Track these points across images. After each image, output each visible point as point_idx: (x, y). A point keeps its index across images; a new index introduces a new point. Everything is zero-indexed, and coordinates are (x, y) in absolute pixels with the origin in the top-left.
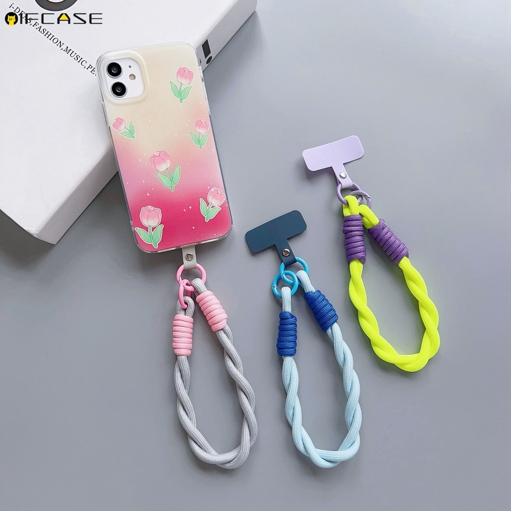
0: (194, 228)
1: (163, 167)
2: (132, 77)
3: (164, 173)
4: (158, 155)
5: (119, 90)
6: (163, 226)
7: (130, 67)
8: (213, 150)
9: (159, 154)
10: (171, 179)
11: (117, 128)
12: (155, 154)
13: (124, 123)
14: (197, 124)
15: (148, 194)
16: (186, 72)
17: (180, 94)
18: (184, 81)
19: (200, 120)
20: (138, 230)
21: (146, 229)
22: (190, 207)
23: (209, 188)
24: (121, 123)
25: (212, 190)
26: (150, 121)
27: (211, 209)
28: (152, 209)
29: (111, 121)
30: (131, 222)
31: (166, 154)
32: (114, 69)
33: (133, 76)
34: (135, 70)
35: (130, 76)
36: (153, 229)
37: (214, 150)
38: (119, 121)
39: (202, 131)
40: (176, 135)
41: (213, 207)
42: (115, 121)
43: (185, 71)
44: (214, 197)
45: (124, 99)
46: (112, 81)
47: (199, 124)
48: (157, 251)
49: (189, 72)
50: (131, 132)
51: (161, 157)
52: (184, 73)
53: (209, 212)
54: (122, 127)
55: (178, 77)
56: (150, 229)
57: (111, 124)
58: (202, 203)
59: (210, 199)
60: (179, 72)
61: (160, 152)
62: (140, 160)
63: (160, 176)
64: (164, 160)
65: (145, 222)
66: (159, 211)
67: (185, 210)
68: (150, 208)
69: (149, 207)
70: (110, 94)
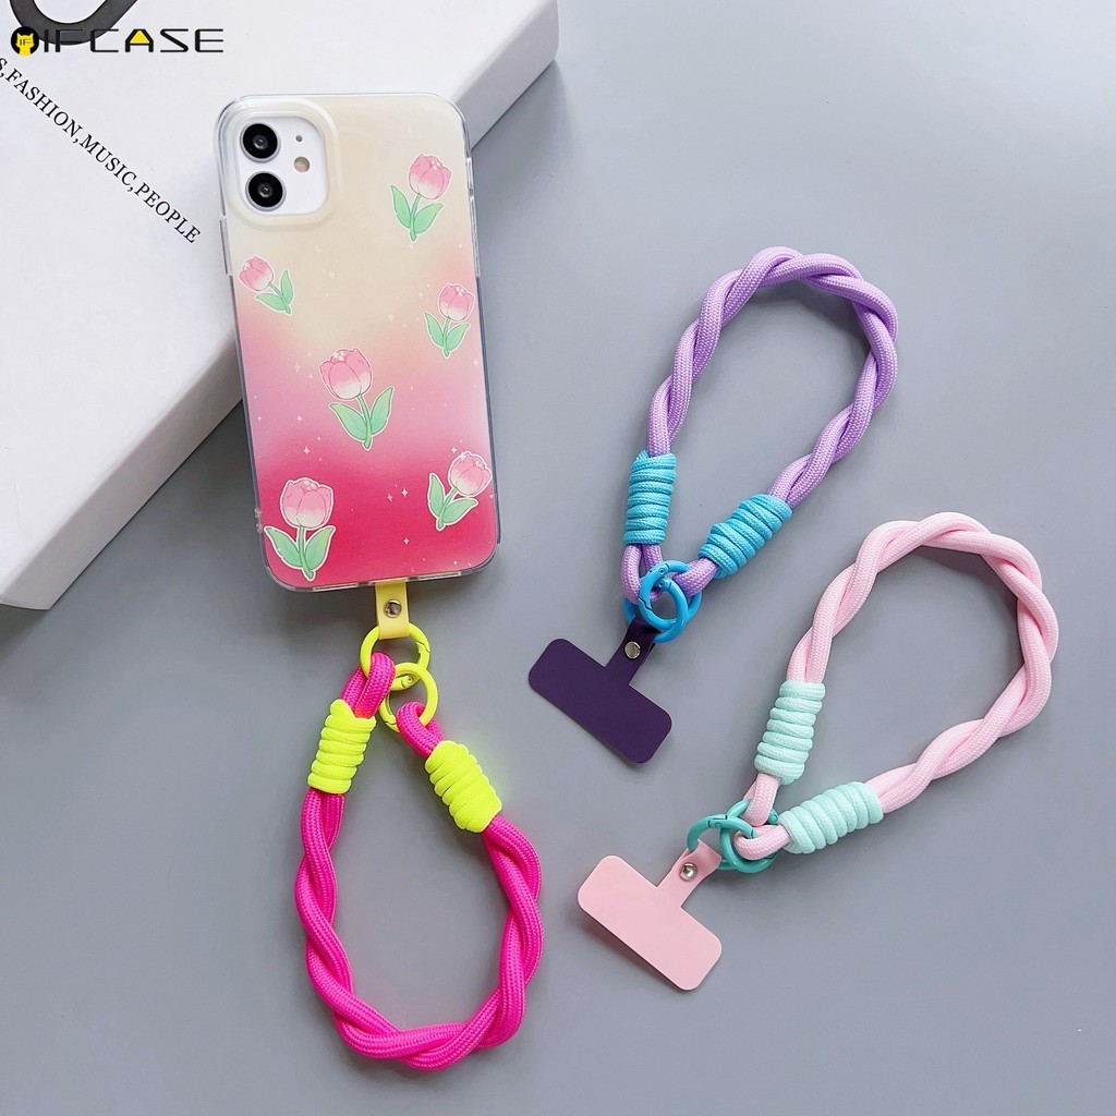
0: (406, 541)
1: (351, 389)
2: (300, 165)
3: (352, 404)
4: (341, 359)
5: (266, 191)
6: (332, 529)
7: (299, 139)
8: (476, 362)
9: (345, 358)
10: (368, 421)
11: (250, 285)
12: (336, 355)
13: (267, 271)
14: (444, 295)
15: (307, 451)
16: (435, 167)
17: (412, 219)
18: (424, 188)
19: (454, 288)
20: (274, 534)
21: (292, 532)
22: (405, 493)
23: (454, 450)
24: (261, 272)
25: (462, 456)
26: (332, 274)
27: (452, 501)
28: (313, 485)
29: (238, 265)
30: (258, 512)
31: (362, 361)
32: (260, 140)
33: (303, 163)
34: (309, 150)
35: (296, 161)
36: (309, 534)
37: (478, 362)
38: (257, 268)
39: (455, 314)
40: (391, 317)
41: (458, 496)
42: (247, 265)
43: (431, 166)
44: (464, 473)
45: (277, 216)
46: (251, 168)
47: (449, 296)
48: (311, 589)
49: (441, 168)
50: (283, 298)
51: (348, 364)
52: (428, 169)
53: (448, 505)
54: (263, 283)
55: (414, 177)
56: (301, 535)
57: (236, 272)
58: (435, 483)
59: (454, 477)
60: (415, 167)
61: (348, 353)
62: (298, 367)
63: (341, 411)
64: (355, 374)
65: (291, 516)
66: (328, 491)
67: (390, 497)
68: (307, 483)
69: (306, 481)
70: (242, 199)
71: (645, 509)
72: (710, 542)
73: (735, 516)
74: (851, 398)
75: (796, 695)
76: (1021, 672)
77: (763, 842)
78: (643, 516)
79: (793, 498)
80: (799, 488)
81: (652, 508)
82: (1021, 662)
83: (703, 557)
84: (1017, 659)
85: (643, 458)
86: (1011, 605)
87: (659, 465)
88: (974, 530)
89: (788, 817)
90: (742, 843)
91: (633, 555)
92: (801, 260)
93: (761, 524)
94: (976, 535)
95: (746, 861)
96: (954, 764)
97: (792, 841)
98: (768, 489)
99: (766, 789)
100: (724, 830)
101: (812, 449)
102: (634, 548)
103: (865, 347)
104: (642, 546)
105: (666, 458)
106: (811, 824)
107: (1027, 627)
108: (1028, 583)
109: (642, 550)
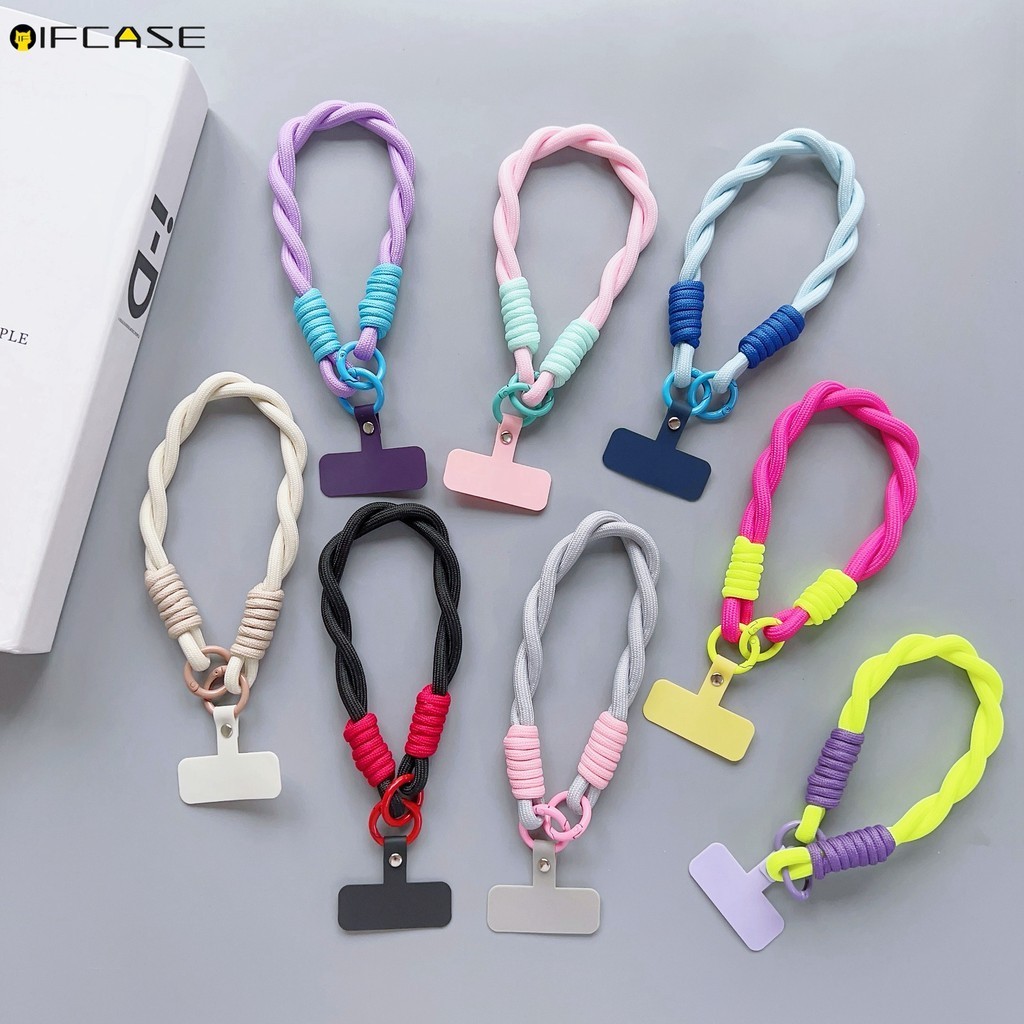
71: (315, 332)
72: (362, 316)
73: (368, 291)
74: (394, 180)
75: (509, 291)
76: (635, 203)
77: (538, 390)
78: (317, 337)
79: (395, 258)
80: (395, 249)
81: (321, 329)
82: (632, 197)
83: (363, 328)
84: (629, 197)
85: (297, 301)
86: (606, 166)
87: (310, 298)
88: (556, 132)
89: (546, 364)
90: (526, 396)
91: (326, 366)
92: (306, 119)
93: (386, 286)
94: (560, 134)
95: (537, 408)
96: (622, 280)
97: (555, 377)
98: (378, 262)
99: (523, 359)
100: (511, 395)
101: (389, 226)
102: (324, 362)
103: (383, 143)
104: (328, 357)
105: (312, 292)
106: (561, 360)
107: (622, 171)
108: (608, 144)
109: (330, 360)
